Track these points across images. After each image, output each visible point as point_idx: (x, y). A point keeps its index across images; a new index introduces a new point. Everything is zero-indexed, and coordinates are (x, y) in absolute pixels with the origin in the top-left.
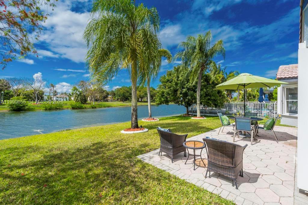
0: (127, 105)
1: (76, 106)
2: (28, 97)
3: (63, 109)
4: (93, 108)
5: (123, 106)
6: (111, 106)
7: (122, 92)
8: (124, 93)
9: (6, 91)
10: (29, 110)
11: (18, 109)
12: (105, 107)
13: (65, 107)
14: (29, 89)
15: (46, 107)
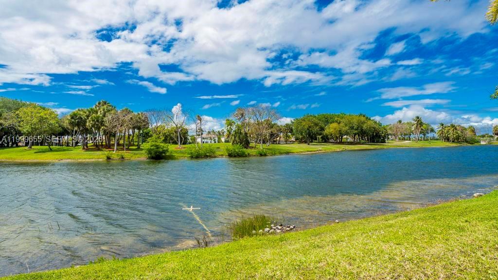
0: (320, 150)
1: (235, 151)
2: (169, 138)
3: (215, 157)
4: (261, 155)
5: (312, 151)
6: (292, 151)
7: (306, 125)
8: (310, 127)
9: (145, 131)
10: (171, 158)
11: (158, 157)
12: (281, 153)
13: (218, 153)
14: (170, 126)
15: (191, 153)
